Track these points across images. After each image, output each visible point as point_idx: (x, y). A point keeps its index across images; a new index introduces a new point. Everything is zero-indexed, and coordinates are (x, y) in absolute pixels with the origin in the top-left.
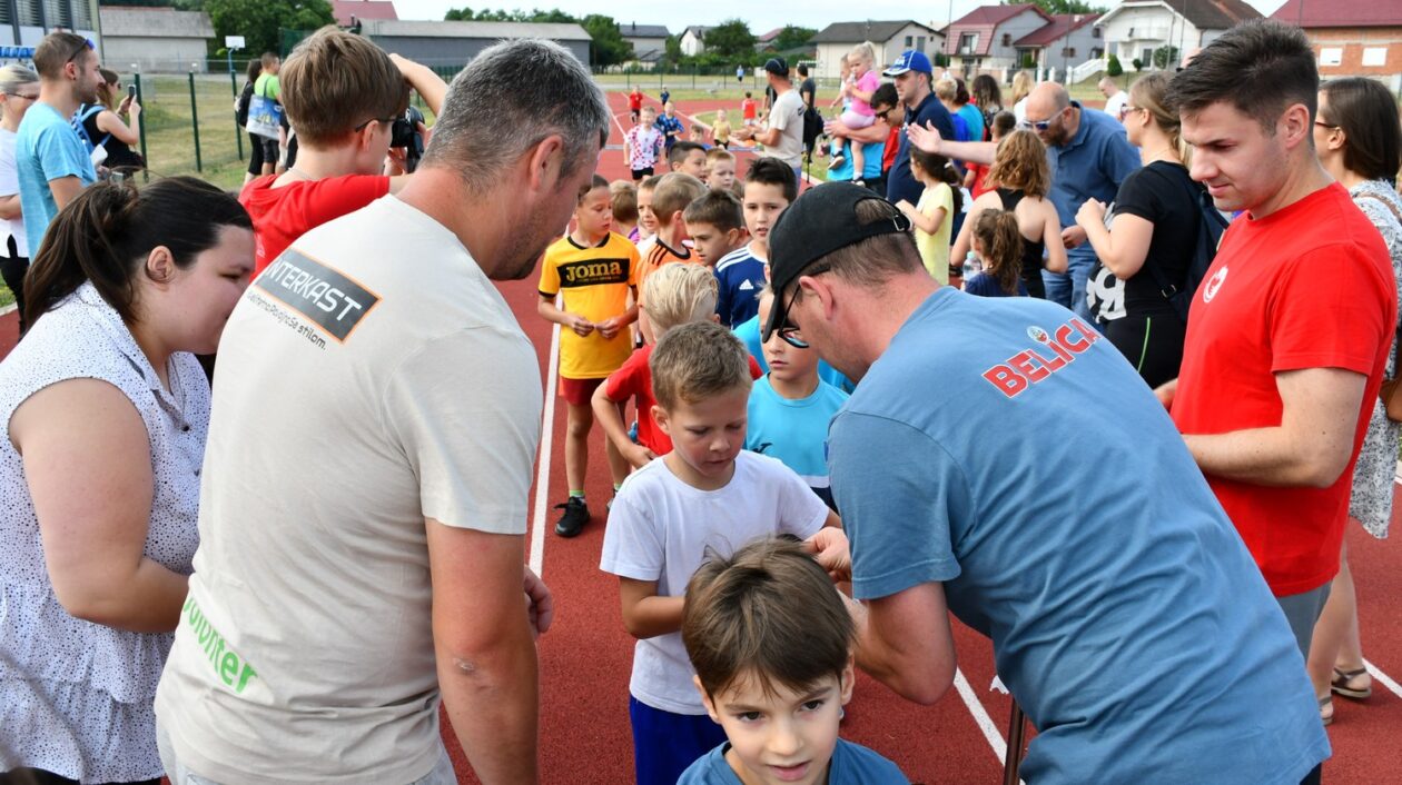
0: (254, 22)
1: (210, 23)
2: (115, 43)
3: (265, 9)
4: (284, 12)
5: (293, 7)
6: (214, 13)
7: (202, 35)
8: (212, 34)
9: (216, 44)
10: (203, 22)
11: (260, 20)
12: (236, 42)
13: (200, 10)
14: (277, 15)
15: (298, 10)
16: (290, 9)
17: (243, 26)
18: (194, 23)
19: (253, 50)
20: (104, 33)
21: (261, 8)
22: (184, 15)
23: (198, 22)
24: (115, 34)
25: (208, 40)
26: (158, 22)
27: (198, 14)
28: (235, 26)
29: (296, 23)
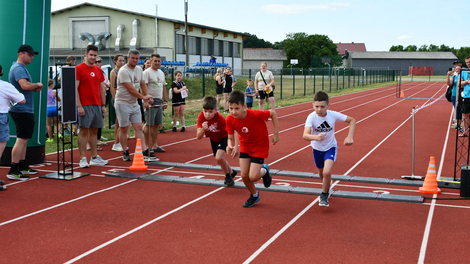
0: (304, 53)
1: (285, 54)
2: (248, 63)
3: (308, 47)
4: (316, 49)
5: (320, 47)
6: (287, 50)
7: (282, 59)
8: (285, 58)
9: (286, 63)
10: (283, 53)
11: (306, 52)
12: (294, 62)
13: (282, 49)
14: (312, 50)
15: (322, 48)
16: (318, 48)
17: (298, 55)
18: (279, 54)
19: (302, 65)
20: (244, 59)
21: (307, 47)
22: (276, 51)
23: (281, 53)
24: (248, 59)
25: (284, 61)
26: (265, 54)
27: (281, 50)
28: (295, 55)
29: (321, 53)
